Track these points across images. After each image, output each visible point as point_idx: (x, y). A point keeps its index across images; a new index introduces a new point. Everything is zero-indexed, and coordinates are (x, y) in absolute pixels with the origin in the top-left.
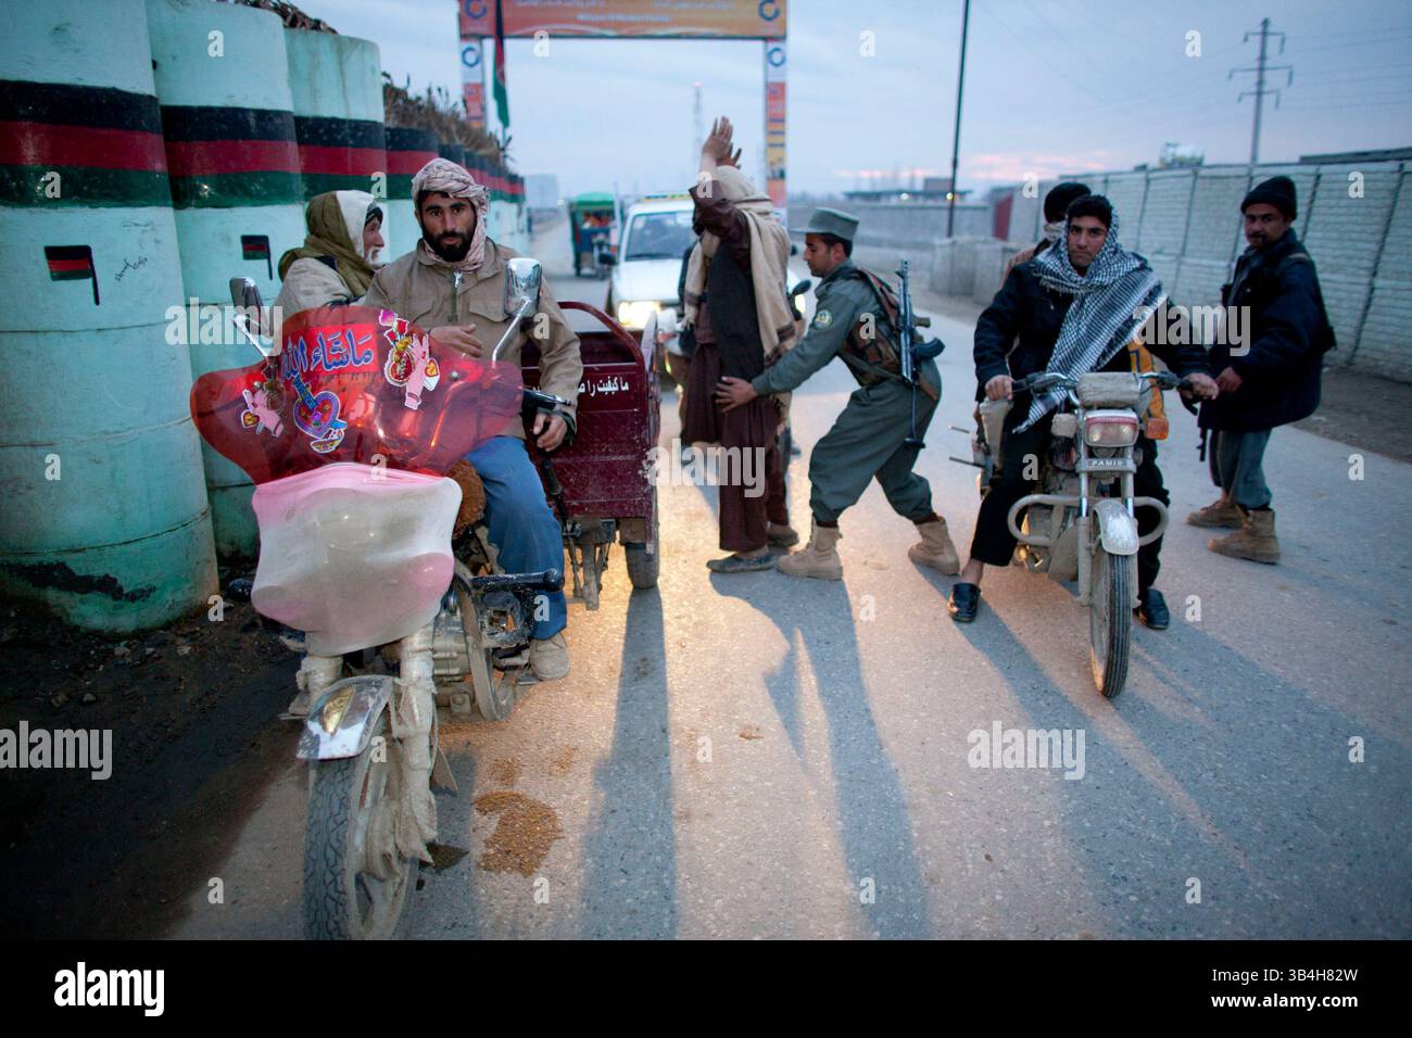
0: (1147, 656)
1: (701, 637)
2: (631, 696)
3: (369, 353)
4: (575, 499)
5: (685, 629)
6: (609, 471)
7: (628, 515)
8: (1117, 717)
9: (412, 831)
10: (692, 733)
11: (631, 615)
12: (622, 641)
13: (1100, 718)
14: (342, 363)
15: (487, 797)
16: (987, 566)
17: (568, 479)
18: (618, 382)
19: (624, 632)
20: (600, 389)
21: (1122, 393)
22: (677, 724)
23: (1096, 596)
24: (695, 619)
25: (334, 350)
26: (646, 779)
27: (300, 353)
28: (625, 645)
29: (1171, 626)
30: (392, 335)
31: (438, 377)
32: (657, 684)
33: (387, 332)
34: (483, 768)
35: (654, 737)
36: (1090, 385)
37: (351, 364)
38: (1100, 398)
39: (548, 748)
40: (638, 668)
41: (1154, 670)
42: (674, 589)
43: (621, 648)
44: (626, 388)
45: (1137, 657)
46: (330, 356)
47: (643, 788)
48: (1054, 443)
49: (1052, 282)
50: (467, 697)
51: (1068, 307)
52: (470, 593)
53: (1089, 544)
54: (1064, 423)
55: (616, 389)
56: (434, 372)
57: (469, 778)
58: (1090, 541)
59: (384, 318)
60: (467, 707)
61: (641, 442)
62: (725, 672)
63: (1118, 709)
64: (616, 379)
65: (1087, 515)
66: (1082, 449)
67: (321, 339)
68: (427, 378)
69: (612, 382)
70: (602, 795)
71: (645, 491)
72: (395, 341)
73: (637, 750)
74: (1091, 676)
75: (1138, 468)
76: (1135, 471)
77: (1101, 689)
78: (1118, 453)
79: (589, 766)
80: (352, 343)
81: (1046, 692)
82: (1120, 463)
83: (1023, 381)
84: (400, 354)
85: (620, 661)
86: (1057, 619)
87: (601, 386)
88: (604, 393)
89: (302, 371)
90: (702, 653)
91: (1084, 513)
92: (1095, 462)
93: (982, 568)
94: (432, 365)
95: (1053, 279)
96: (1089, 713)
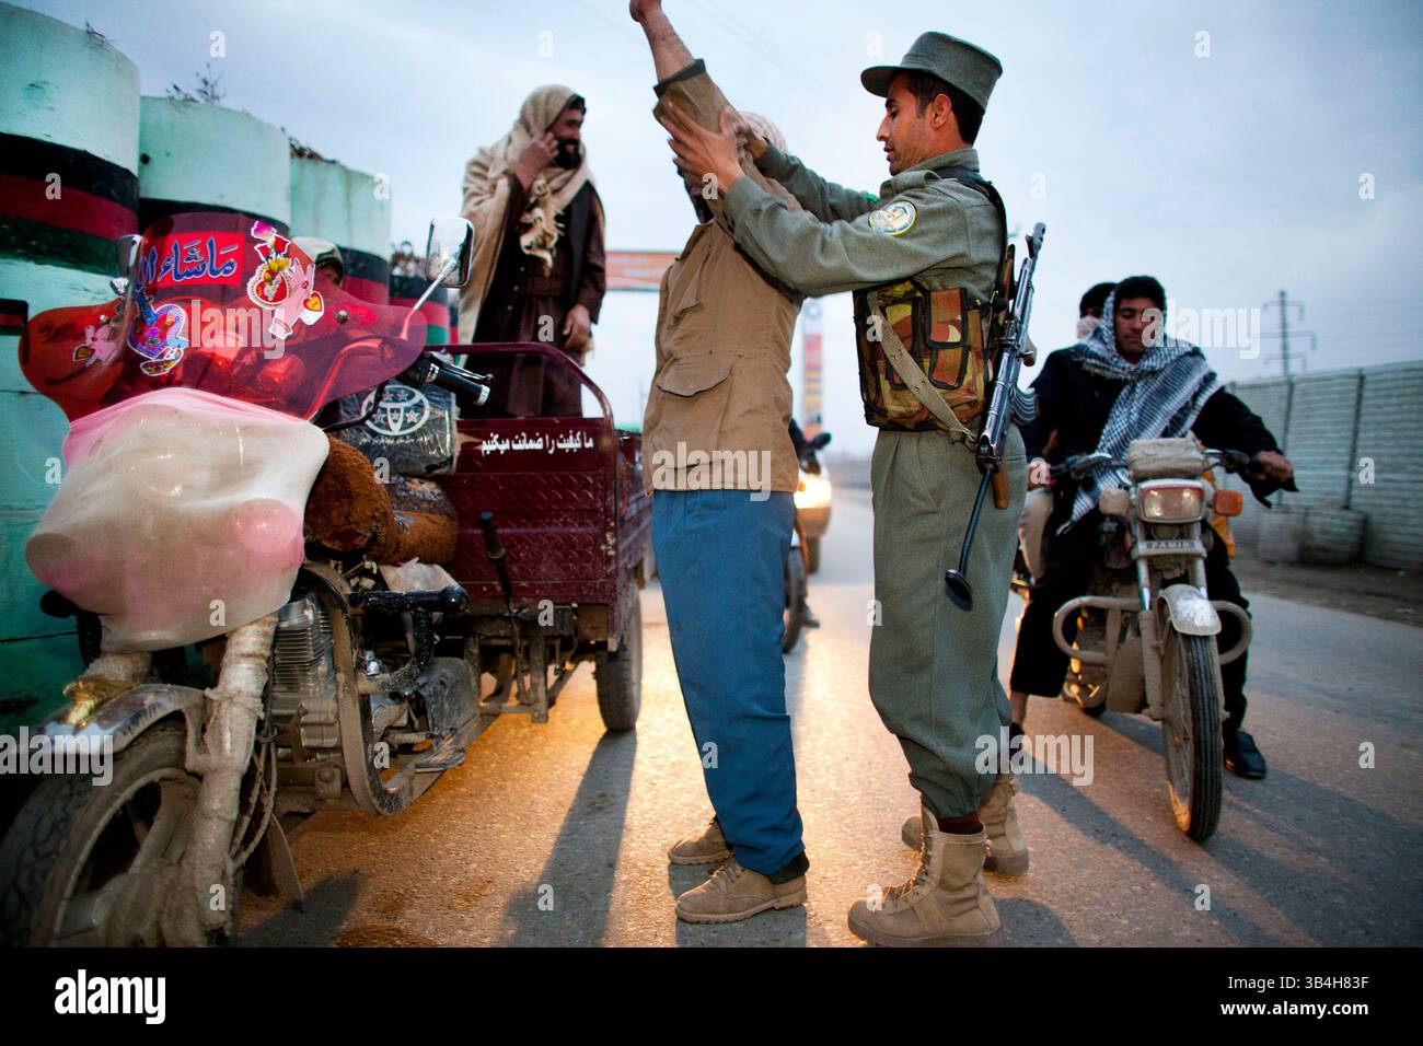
0: (1243, 804)
1: (677, 775)
2: (578, 829)
3: (231, 265)
4: (525, 579)
5: (660, 768)
6: (566, 547)
7: (588, 601)
8: (1213, 864)
9: (188, 911)
10: (647, 869)
11: (597, 755)
12: (581, 778)
13: (1189, 863)
14: (197, 273)
15: (357, 930)
16: (1032, 698)
17: (518, 553)
18: (582, 437)
19: (584, 769)
20: (560, 446)
21: (1183, 461)
22: (628, 859)
23: (1170, 706)
24: (674, 759)
25: (189, 259)
26: (574, 916)
27: (149, 265)
28: (583, 782)
29: (1269, 776)
30: (265, 251)
31: (321, 314)
32: (613, 819)
33: (259, 245)
34: (365, 899)
35: (596, 872)
36: (1143, 453)
37: (207, 274)
38: (1153, 467)
39: (455, 880)
40: (594, 803)
41: (1255, 817)
42: (654, 733)
43: (578, 784)
44: (590, 444)
45: (1230, 805)
46: (183, 266)
47: (569, 927)
48: (1104, 539)
49: (1096, 366)
50: (337, 771)
51: (1119, 393)
52: (345, 611)
53: (1155, 643)
54: (1114, 497)
55: (579, 445)
56: (317, 307)
57: (340, 909)
58: (1157, 639)
59: (256, 230)
60: (337, 785)
61: (605, 511)
62: (700, 809)
63: (1213, 855)
64: (579, 434)
65: (1151, 608)
66: (1138, 531)
67: (176, 248)
68: (305, 310)
69: (575, 437)
70: (511, 932)
71: (609, 571)
72: (268, 257)
73: (571, 886)
74: (1174, 819)
75: (1208, 553)
76: (1205, 555)
77: (1185, 829)
78: (1181, 530)
79: (501, 901)
80: (212, 252)
81: (1114, 835)
82: (1186, 544)
83: (1062, 466)
84: (273, 273)
85: (573, 796)
86: (1122, 766)
87: (561, 441)
88: (564, 449)
89: (147, 284)
90: (676, 790)
91: (1147, 608)
92: (1154, 544)
93: (1025, 701)
94: (316, 299)
95: (1098, 362)
96: (1174, 857)
